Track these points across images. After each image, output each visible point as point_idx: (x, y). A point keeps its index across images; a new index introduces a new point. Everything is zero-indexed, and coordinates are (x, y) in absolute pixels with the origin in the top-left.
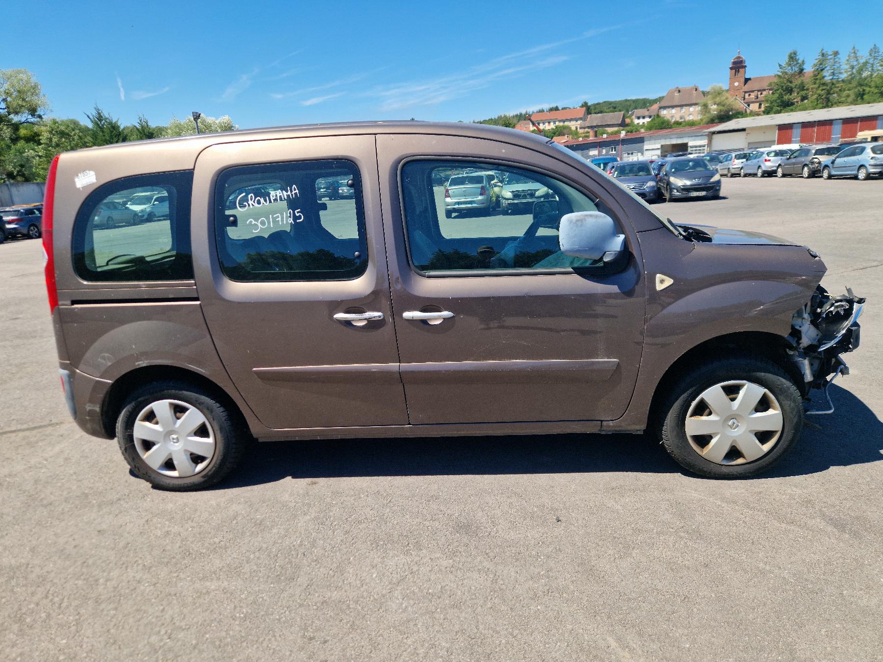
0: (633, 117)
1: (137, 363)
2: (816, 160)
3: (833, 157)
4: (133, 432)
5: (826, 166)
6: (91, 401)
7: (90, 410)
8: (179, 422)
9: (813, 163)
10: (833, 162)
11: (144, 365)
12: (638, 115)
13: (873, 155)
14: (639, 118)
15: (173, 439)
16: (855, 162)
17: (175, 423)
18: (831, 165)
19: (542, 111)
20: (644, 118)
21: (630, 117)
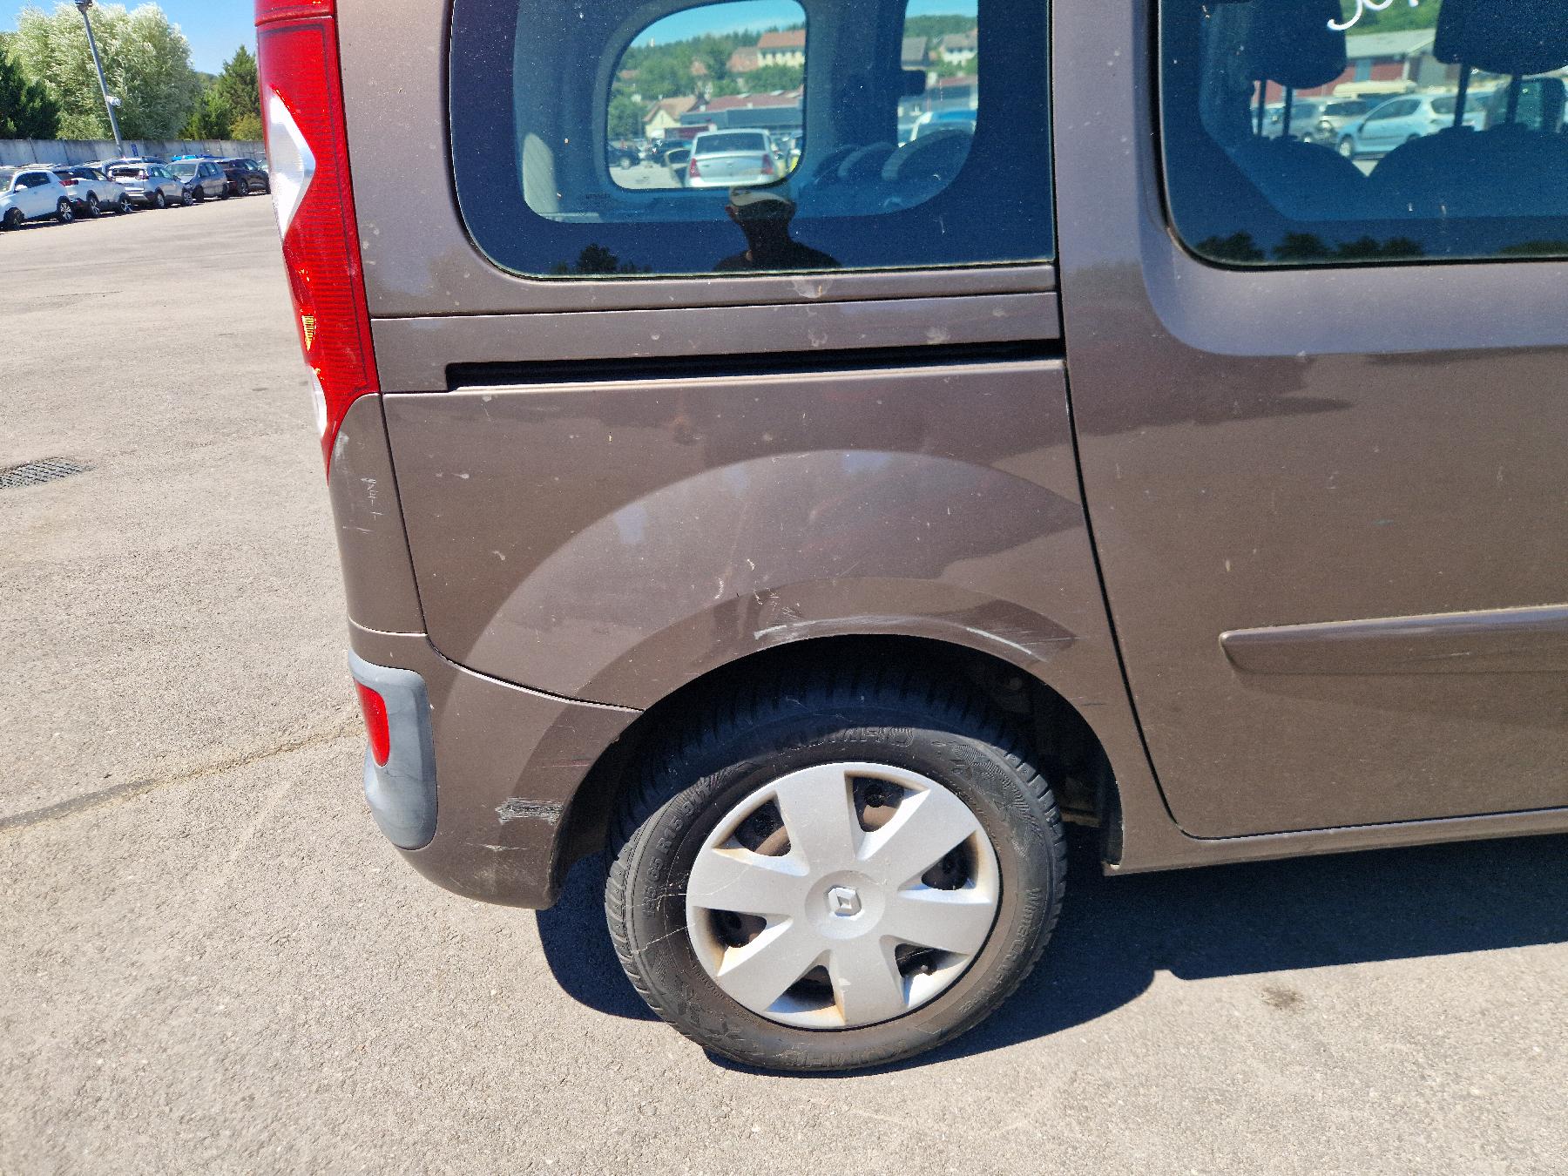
0: (942, 49)
1: (758, 635)
2: (1325, 125)
3: (1359, 120)
4: (684, 890)
5: (1347, 137)
6: (526, 788)
7: (512, 823)
8: (876, 841)
9: (1320, 130)
10: (1361, 129)
11: (791, 638)
12: (951, 45)
13: (1433, 115)
14: (951, 51)
15: (841, 901)
16: (1399, 127)
17: (858, 846)
18: (1355, 135)
19: (774, 30)
20: (960, 50)
21: (936, 48)
